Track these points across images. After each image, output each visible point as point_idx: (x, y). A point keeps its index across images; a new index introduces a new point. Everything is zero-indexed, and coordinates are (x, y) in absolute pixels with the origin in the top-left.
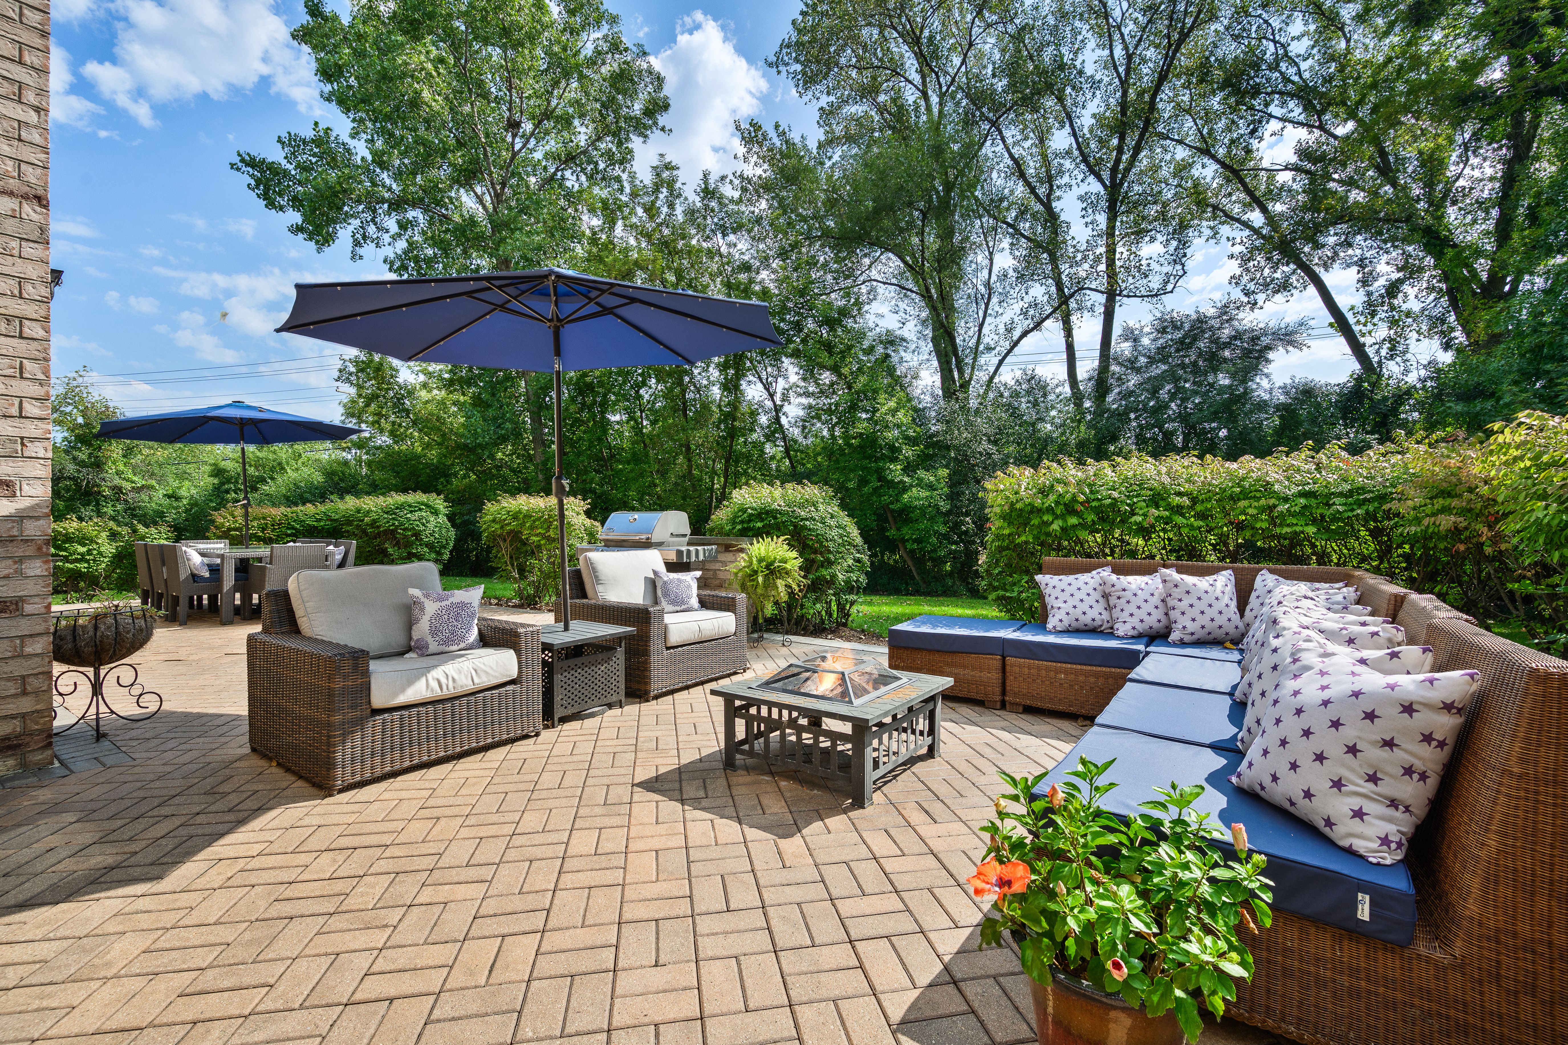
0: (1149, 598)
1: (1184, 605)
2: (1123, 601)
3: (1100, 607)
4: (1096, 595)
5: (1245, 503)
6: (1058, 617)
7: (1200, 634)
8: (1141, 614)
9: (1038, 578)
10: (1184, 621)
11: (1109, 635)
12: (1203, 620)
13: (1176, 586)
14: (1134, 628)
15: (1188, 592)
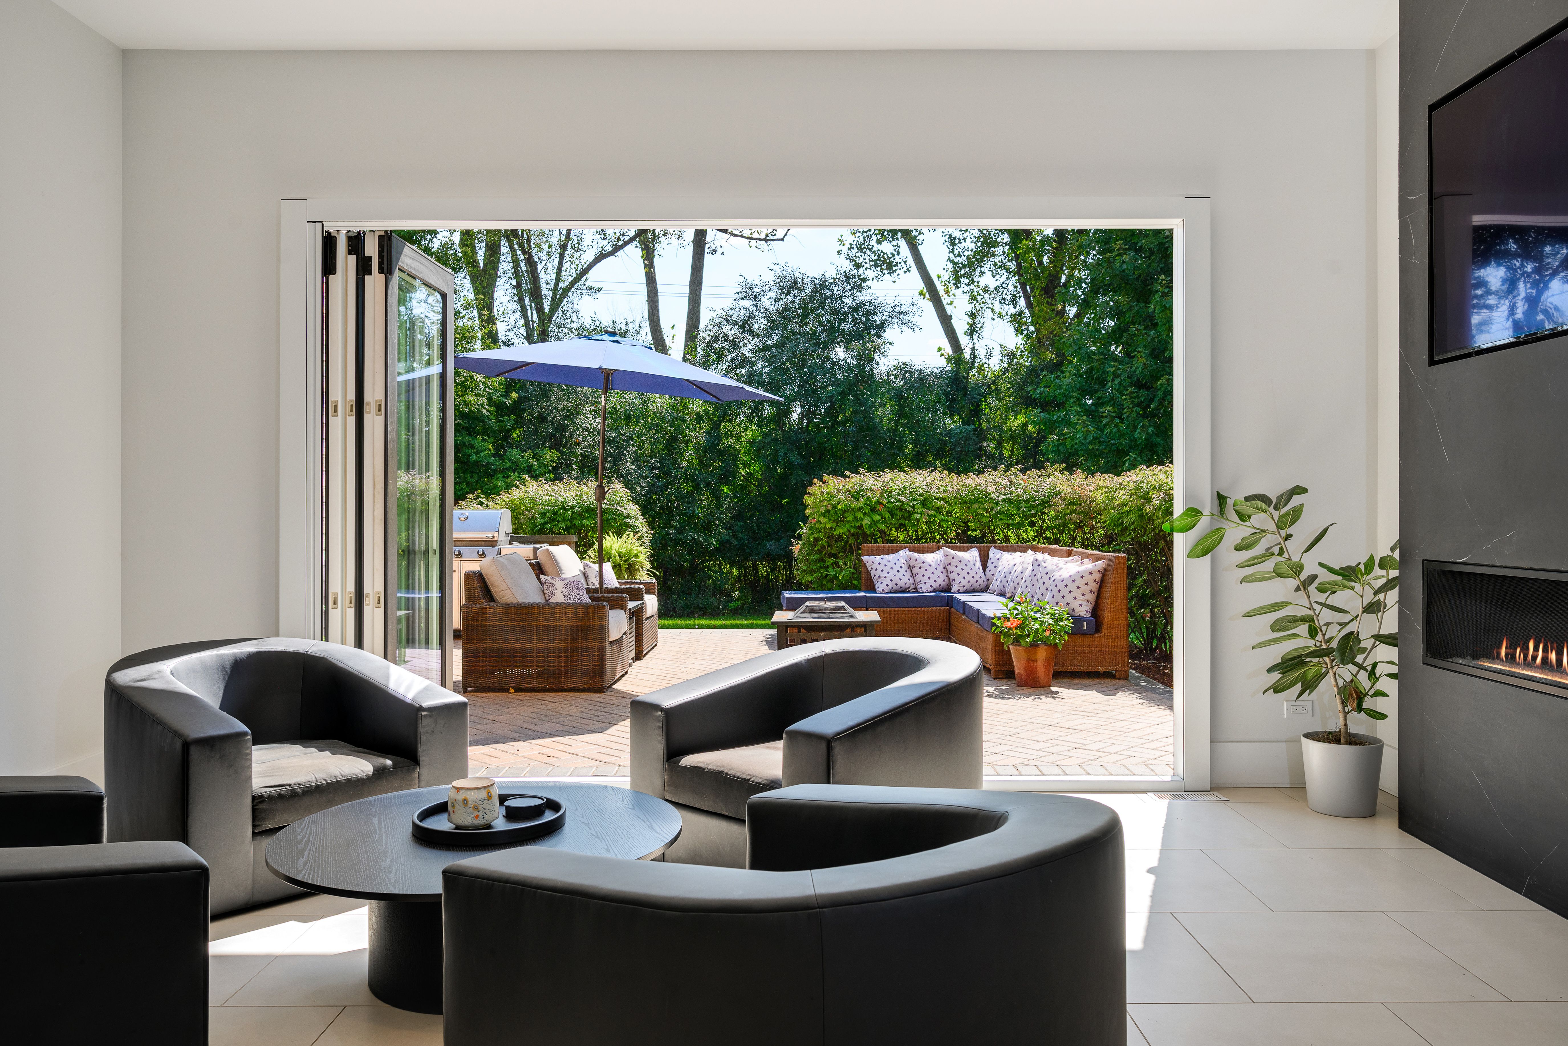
0: (938, 567)
1: (958, 570)
2: (923, 570)
3: (908, 575)
4: (905, 567)
5: (976, 506)
6: (885, 583)
7: (968, 586)
8: (934, 577)
9: (865, 558)
10: (959, 579)
11: (918, 592)
12: (969, 578)
13: (953, 558)
14: (931, 586)
15: (960, 561)
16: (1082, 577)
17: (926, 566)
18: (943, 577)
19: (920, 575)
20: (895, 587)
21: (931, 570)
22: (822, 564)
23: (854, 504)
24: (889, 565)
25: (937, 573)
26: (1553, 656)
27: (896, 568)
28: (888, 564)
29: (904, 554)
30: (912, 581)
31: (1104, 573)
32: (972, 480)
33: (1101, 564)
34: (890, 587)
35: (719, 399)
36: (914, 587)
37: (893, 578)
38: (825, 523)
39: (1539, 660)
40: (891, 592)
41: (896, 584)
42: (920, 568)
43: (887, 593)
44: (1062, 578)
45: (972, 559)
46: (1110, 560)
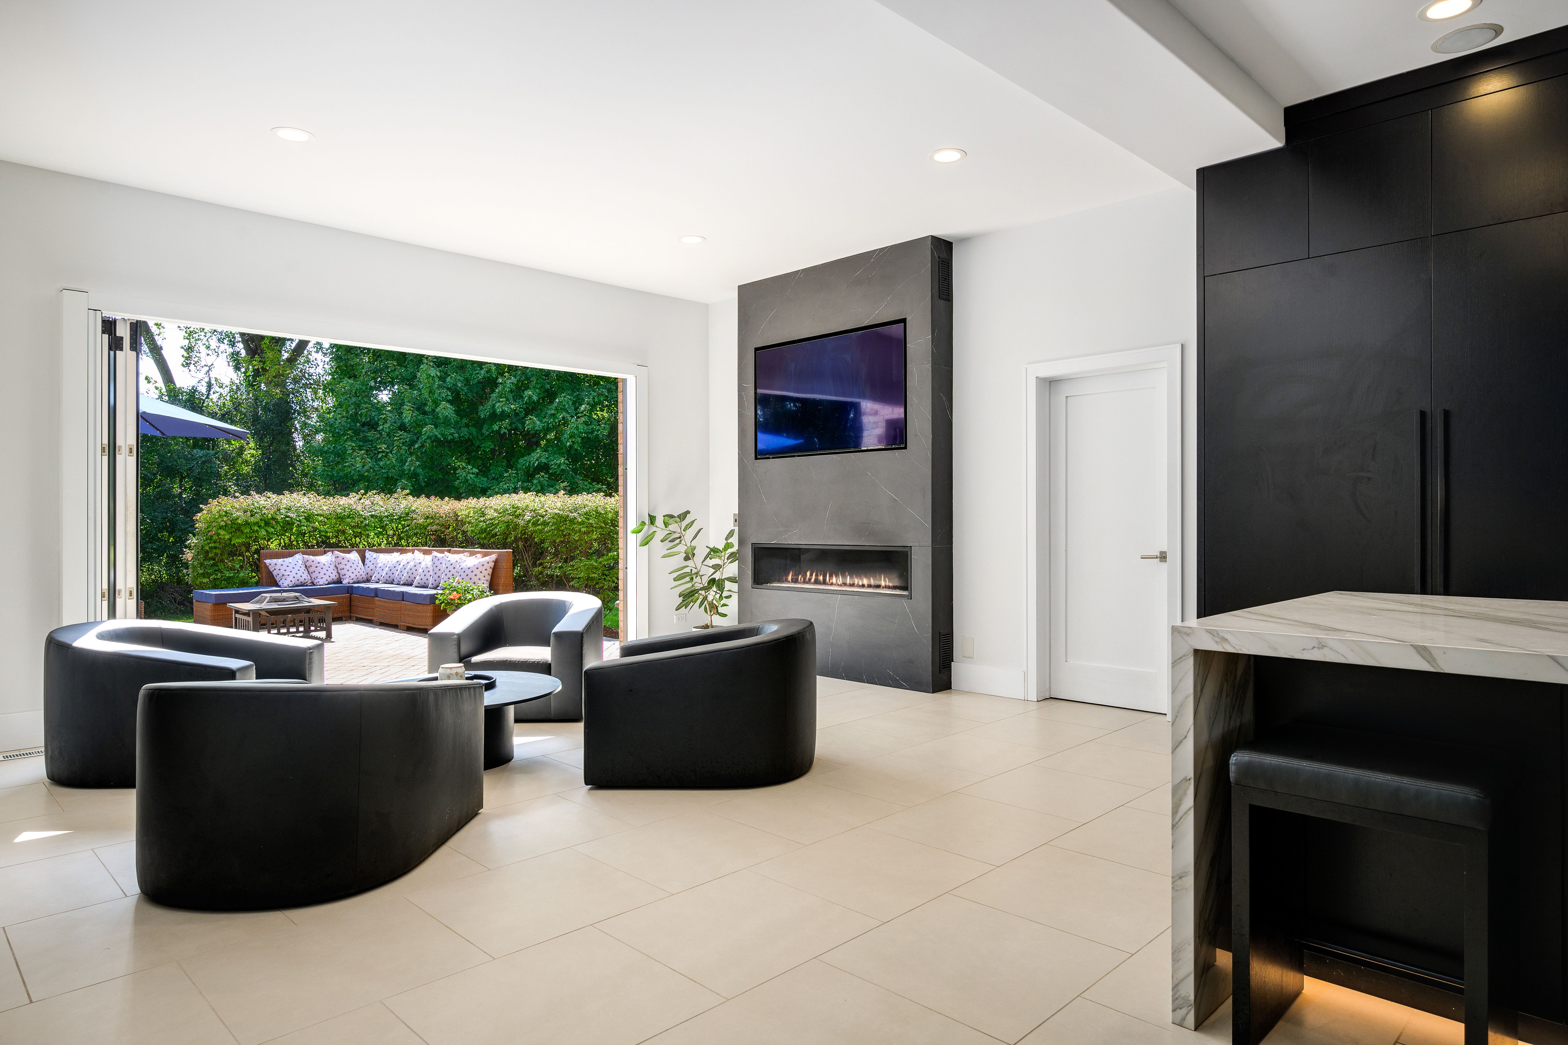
0: (330, 565)
1: (345, 567)
2: (319, 568)
3: (306, 573)
4: (302, 567)
6: (286, 580)
8: (328, 573)
9: (267, 561)
10: (349, 573)
11: (314, 585)
12: (356, 573)
13: (343, 559)
14: (327, 580)
15: (348, 561)
16: (483, 565)
17: (321, 565)
18: (335, 573)
19: (317, 572)
20: (297, 583)
21: (326, 568)
22: (216, 568)
23: (252, 520)
24: (291, 566)
25: (331, 570)
26: (821, 578)
27: (297, 568)
28: (289, 565)
29: (298, 557)
30: (309, 577)
31: (496, 562)
32: (343, 501)
33: (494, 557)
34: (293, 582)
35: (163, 434)
36: (311, 581)
37: (295, 576)
38: (224, 535)
39: (813, 580)
40: (293, 587)
41: (298, 580)
42: (317, 567)
43: (290, 587)
44: (468, 566)
45: (356, 559)
46: (500, 555)
